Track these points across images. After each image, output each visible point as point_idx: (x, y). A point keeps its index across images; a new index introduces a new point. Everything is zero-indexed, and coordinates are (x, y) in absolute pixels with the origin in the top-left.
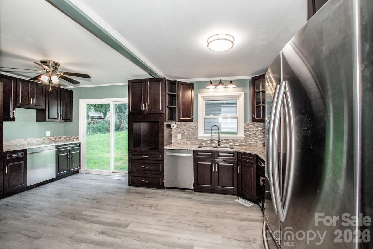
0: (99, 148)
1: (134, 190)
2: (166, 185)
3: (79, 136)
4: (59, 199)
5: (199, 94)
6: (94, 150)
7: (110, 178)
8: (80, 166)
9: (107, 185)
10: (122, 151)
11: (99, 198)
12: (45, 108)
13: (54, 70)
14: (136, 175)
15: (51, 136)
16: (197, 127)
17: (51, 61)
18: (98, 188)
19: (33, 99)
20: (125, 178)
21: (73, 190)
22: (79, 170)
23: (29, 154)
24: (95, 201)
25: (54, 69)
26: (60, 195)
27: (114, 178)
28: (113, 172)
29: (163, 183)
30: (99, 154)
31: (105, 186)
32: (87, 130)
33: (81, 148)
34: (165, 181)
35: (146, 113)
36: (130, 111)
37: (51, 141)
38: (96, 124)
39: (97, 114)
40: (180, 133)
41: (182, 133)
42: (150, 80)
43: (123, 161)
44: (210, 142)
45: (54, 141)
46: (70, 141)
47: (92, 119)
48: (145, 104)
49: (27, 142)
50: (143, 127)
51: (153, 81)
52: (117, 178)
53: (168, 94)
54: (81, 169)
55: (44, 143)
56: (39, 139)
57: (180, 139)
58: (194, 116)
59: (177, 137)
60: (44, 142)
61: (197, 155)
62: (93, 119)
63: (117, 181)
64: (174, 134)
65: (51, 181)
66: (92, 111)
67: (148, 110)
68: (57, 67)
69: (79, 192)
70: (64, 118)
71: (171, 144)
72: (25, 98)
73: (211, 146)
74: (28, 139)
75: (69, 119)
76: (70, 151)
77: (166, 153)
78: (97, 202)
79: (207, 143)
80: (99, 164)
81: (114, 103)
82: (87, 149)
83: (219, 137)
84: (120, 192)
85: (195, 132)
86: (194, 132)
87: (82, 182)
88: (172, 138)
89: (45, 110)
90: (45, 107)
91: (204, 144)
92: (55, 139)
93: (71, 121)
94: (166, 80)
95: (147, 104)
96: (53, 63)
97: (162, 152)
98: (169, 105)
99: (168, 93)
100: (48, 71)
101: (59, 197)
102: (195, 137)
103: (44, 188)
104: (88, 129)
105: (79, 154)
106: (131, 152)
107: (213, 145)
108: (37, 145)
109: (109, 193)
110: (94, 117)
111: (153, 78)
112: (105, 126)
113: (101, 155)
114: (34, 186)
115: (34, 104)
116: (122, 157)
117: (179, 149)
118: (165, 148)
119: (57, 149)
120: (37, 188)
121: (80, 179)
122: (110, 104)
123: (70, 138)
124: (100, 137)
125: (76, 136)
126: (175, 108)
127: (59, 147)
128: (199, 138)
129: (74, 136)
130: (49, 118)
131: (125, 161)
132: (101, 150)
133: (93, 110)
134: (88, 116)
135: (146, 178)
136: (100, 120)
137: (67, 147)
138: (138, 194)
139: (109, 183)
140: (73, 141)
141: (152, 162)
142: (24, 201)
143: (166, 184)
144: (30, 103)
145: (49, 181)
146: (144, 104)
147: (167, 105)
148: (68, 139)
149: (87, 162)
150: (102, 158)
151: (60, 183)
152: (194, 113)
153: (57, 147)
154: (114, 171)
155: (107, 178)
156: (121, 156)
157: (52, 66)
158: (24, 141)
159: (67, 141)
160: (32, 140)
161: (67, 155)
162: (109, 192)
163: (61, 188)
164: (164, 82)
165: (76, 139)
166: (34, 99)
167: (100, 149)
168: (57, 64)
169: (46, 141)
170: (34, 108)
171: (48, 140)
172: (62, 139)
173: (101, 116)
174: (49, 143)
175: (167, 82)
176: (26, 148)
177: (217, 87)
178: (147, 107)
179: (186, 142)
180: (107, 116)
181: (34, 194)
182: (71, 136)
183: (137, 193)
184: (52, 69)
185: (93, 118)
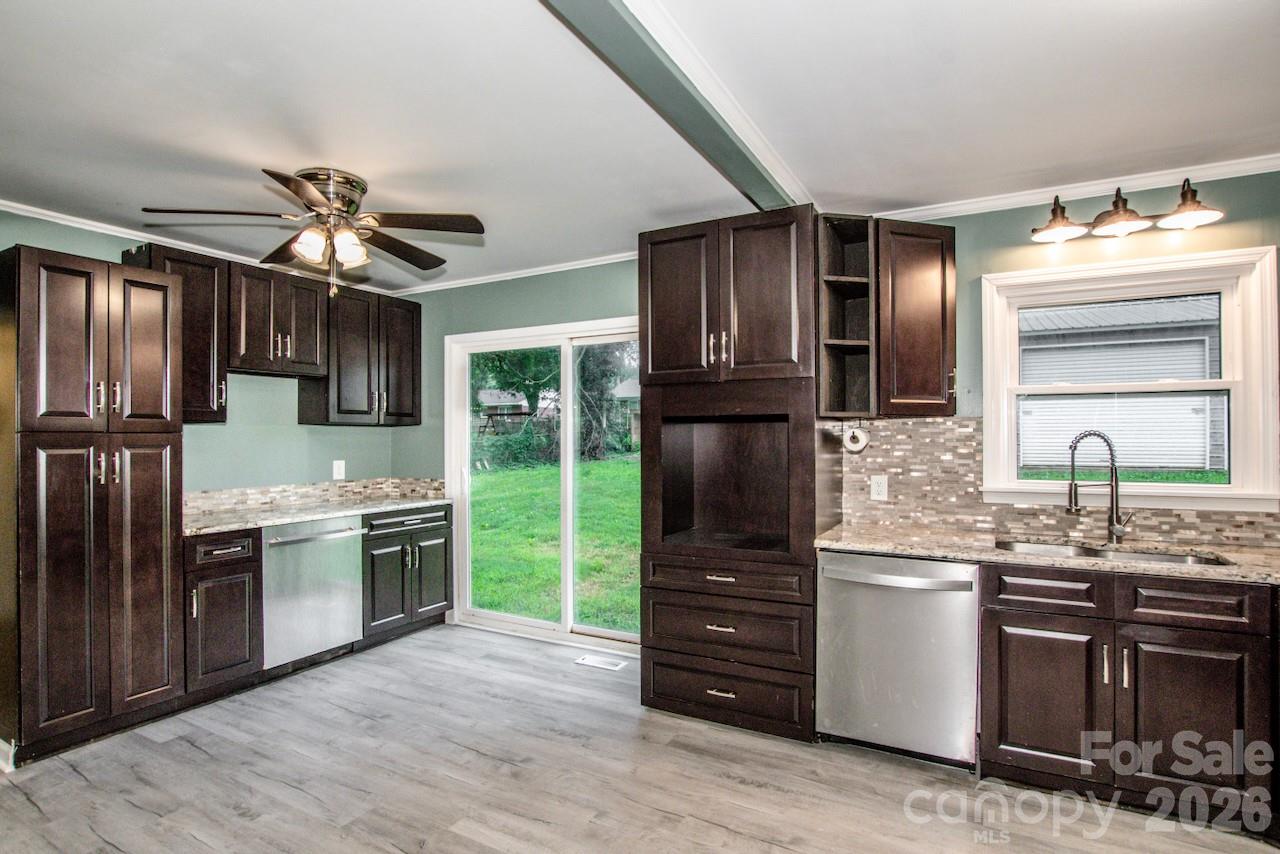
0: (516, 524)
1: (670, 728)
2: (823, 724)
3: (444, 478)
4: (370, 742)
5: (984, 276)
6: (498, 530)
7: (561, 659)
8: (448, 597)
9: (552, 691)
10: (599, 538)
11: (524, 755)
12: (326, 373)
13: (345, 209)
14: (676, 659)
15: (350, 479)
16: (980, 444)
17: (331, 171)
18: (518, 701)
19: (284, 337)
20: (624, 664)
21: (424, 702)
22: (447, 613)
23: (272, 545)
24: (506, 769)
25: (344, 205)
26: (373, 719)
27: (580, 661)
28: (572, 632)
29: (810, 716)
30: (516, 544)
31: (546, 694)
32: (474, 453)
33: (454, 527)
34: (821, 704)
35: (723, 377)
36: (650, 371)
37: (350, 495)
38: (503, 434)
39: (506, 399)
40: (882, 469)
41: (893, 470)
42: (740, 226)
43: (604, 577)
44: (1052, 522)
45: (359, 497)
46: (412, 500)
47: (490, 416)
48: (718, 339)
49: (268, 500)
50: (702, 442)
51: (756, 228)
52: (591, 660)
53: (828, 283)
54: (452, 608)
55: (325, 504)
56: (309, 490)
57: (885, 498)
58: (959, 389)
59: (864, 489)
60: (324, 501)
61: (1002, 587)
62: (495, 418)
63: (593, 678)
64: (848, 476)
65: (345, 651)
66: (490, 388)
67: (732, 366)
68: (356, 196)
69: (444, 714)
70: (391, 410)
71: (839, 522)
72: (257, 337)
73: (1066, 543)
74: (272, 490)
75: (411, 415)
76: (412, 536)
77: (826, 569)
78: (515, 775)
79: (1034, 523)
80: (517, 586)
81: (576, 343)
82: (474, 523)
83: (1114, 497)
84: (611, 735)
85: (968, 465)
86: (960, 465)
87: (456, 668)
88: (844, 495)
89: (326, 379)
90: (326, 369)
91: (1016, 528)
92: (362, 490)
93: (418, 423)
94: (816, 217)
95: (728, 335)
96: (341, 180)
97: (807, 565)
98: (830, 338)
99: (826, 278)
100: (324, 211)
101: (371, 728)
102: (967, 493)
103: (322, 680)
104: (477, 451)
105: (447, 547)
106: (653, 559)
107: (1071, 534)
108: (300, 510)
109: (562, 733)
110: (496, 408)
111: (757, 211)
112: (535, 442)
113: (524, 551)
114: (290, 670)
115: (289, 356)
116: (602, 561)
117: (898, 552)
118: (819, 543)
119: (365, 531)
120: (298, 677)
121: (448, 650)
122: (559, 347)
123: (413, 487)
124: (516, 480)
125: (436, 480)
126: (865, 350)
127: (374, 523)
128: (986, 499)
129: (429, 480)
130: (340, 411)
131: (612, 578)
132: (520, 530)
133: (493, 383)
134: (476, 407)
135: (727, 680)
136: (517, 419)
137: (403, 522)
138: (694, 756)
139: (562, 682)
140: (425, 497)
141: (755, 607)
142: (250, 732)
143: (827, 722)
144: (275, 355)
145: (341, 652)
146: (712, 336)
147: (825, 339)
148: (408, 492)
149: (476, 576)
150: (525, 560)
151: (377, 663)
152: (961, 373)
153: (367, 521)
154: (579, 628)
155: (550, 657)
156: (597, 555)
157: (337, 194)
158: (259, 496)
159: (404, 496)
160: (285, 491)
161: (403, 552)
162: (563, 726)
163: (378, 687)
164: (810, 226)
165: (435, 489)
166: (289, 337)
167: (518, 527)
168: (356, 182)
169: (333, 496)
170: (289, 370)
171: (340, 492)
172: (385, 490)
173: (520, 407)
174: (342, 505)
175: (821, 225)
176: (261, 524)
177: (1097, 232)
178: (728, 351)
179: (912, 514)
180: (539, 405)
181: (284, 704)
182: (418, 480)
183: (686, 747)
184: (338, 204)
185: (493, 412)
